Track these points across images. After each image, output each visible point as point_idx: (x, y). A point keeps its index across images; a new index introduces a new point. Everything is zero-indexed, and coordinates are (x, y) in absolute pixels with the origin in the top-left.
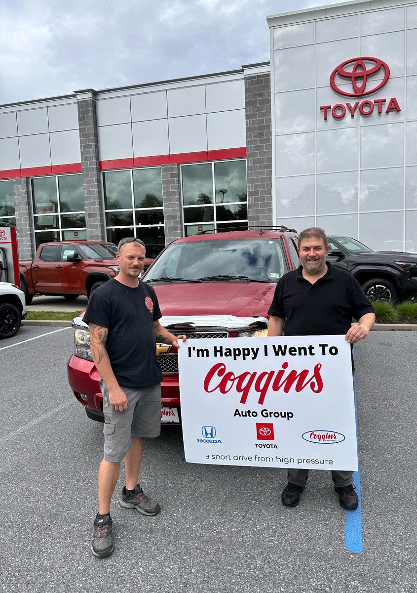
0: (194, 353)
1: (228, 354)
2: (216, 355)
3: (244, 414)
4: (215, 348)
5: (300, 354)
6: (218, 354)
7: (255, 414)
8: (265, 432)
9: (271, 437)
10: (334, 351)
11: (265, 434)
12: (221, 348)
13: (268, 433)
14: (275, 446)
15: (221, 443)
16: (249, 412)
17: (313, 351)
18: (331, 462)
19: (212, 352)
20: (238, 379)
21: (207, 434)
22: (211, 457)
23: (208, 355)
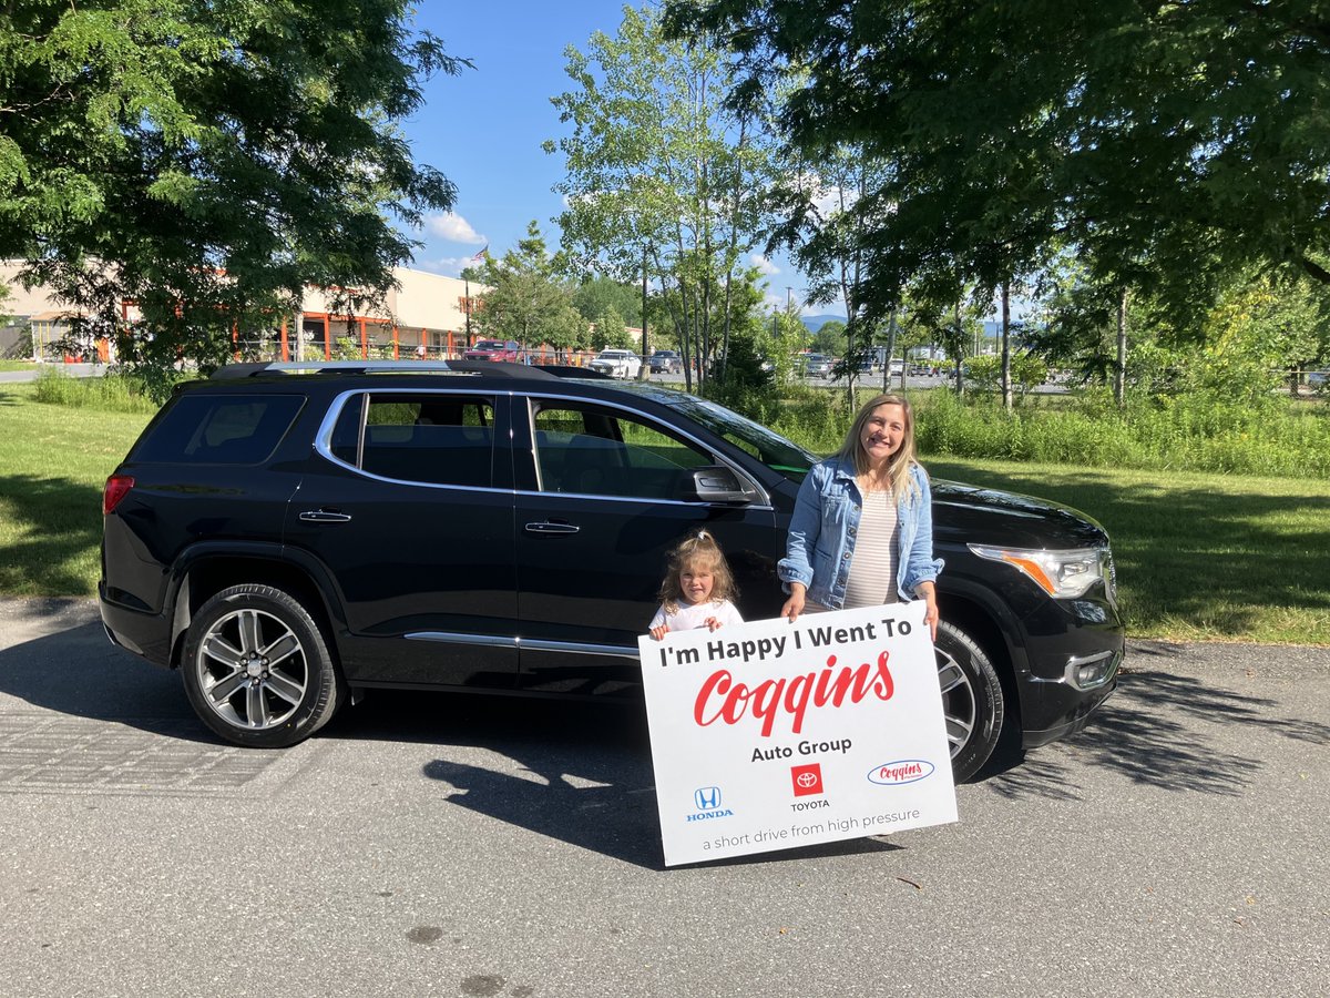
0: (671, 658)
1: (733, 653)
2: (712, 658)
3: (769, 755)
4: (710, 645)
5: (854, 639)
6: (716, 654)
7: (788, 752)
8: (807, 781)
9: (818, 788)
10: (905, 628)
11: (808, 785)
12: (720, 643)
13: (812, 781)
14: (826, 803)
15: (731, 814)
16: (778, 750)
17: (874, 632)
18: (916, 814)
19: (704, 653)
20: (754, 695)
21: (704, 802)
22: (713, 845)
23: (697, 659)
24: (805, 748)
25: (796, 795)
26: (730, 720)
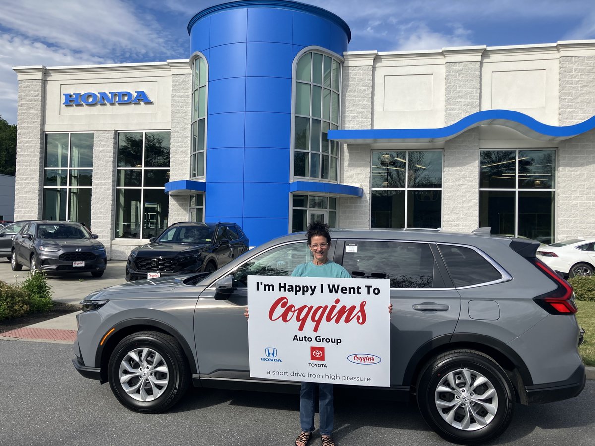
24: (319, 339)
25: (312, 359)
26: (285, 320)
